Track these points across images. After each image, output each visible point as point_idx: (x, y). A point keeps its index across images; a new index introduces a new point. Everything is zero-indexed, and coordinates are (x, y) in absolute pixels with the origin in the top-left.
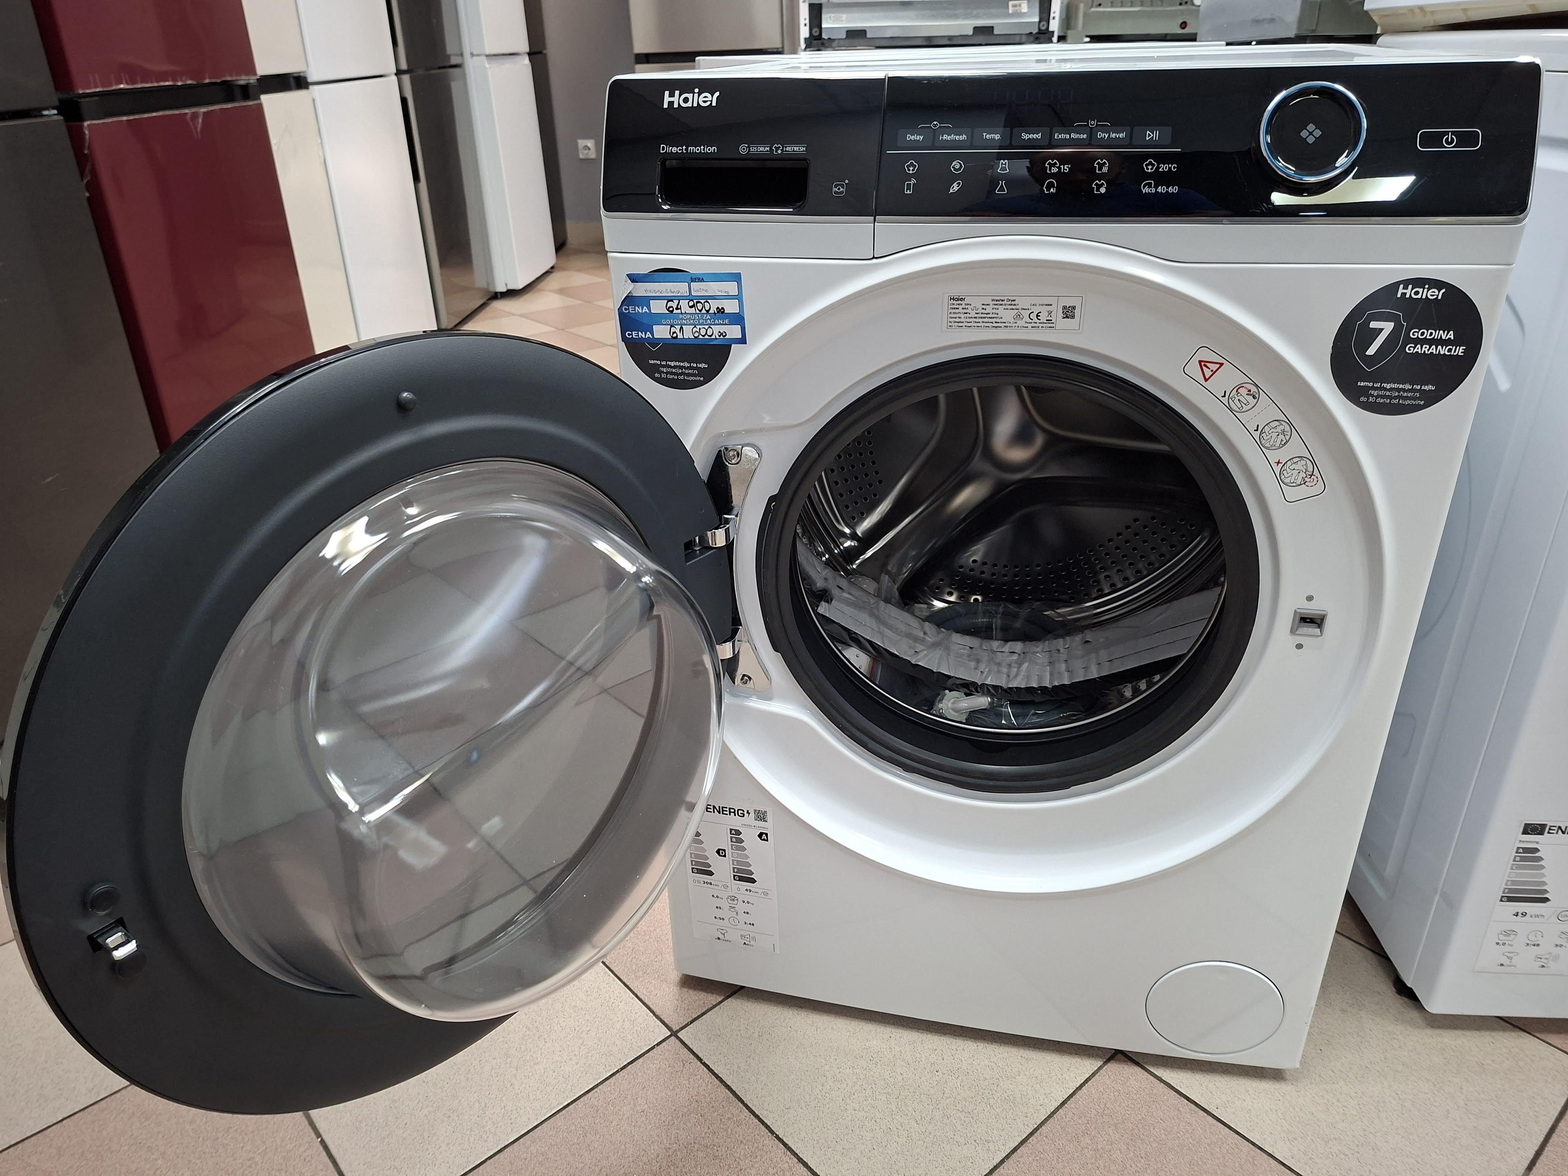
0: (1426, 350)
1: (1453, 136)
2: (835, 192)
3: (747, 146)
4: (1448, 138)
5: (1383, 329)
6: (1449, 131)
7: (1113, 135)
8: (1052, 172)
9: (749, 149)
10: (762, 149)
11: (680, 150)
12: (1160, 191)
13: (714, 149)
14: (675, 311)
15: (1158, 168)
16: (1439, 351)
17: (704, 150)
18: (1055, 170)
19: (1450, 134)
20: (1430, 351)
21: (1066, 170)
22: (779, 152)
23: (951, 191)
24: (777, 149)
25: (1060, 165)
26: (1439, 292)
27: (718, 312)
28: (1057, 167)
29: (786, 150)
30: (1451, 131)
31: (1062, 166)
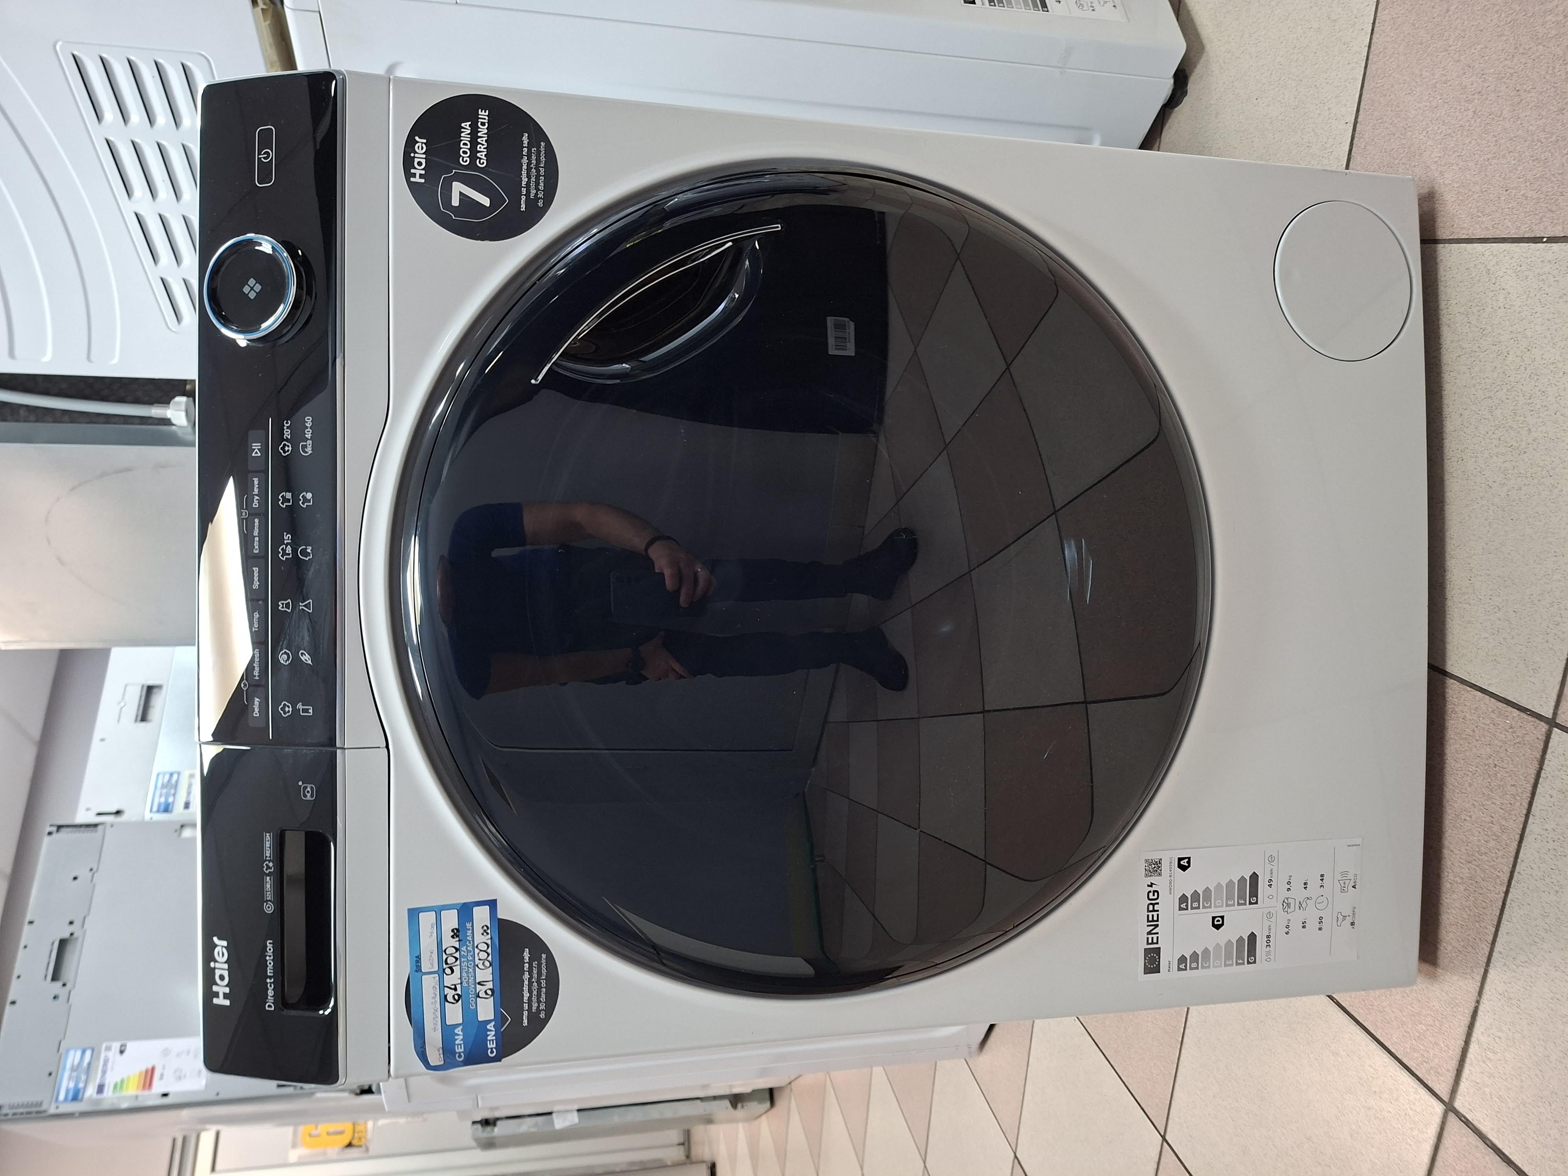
0: (482, 147)
1: (262, 153)
2: (312, 796)
3: (265, 904)
4: (264, 158)
5: (460, 192)
6: (258, 158)
7: (256, 491)
8: (290, 552)
9: (269, 901)
10: (268, 886)
11: (271, 986)
12: (310, 435)
13: (270, 943)
14: (459, 992)
15: (287, 440)
16: (484, 134)
17: (270, 956)
18: (289, 550)
19: (260, 156)
20: (484, 143)
21: (289, 537)
22: (271, 864)
23: (310, 662)
24: (268, 867)
25: (284, 544)
26: (418, 142)
27: (458, 936)
28: (286, 547)
29: (270, 857)
30: (258, 155)
31: (285, 542)
